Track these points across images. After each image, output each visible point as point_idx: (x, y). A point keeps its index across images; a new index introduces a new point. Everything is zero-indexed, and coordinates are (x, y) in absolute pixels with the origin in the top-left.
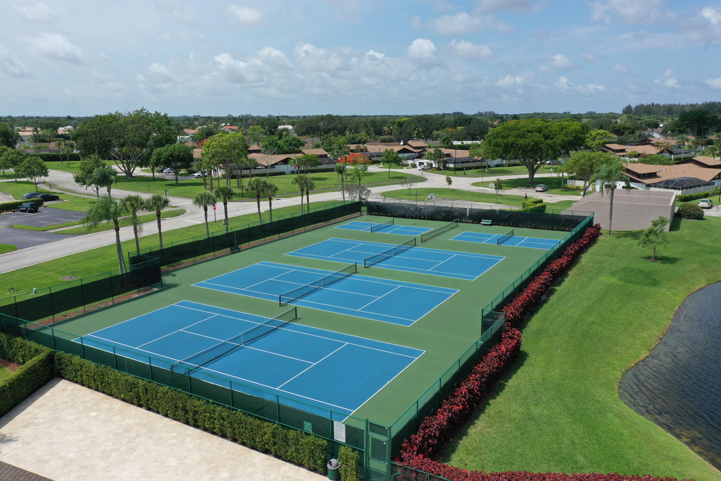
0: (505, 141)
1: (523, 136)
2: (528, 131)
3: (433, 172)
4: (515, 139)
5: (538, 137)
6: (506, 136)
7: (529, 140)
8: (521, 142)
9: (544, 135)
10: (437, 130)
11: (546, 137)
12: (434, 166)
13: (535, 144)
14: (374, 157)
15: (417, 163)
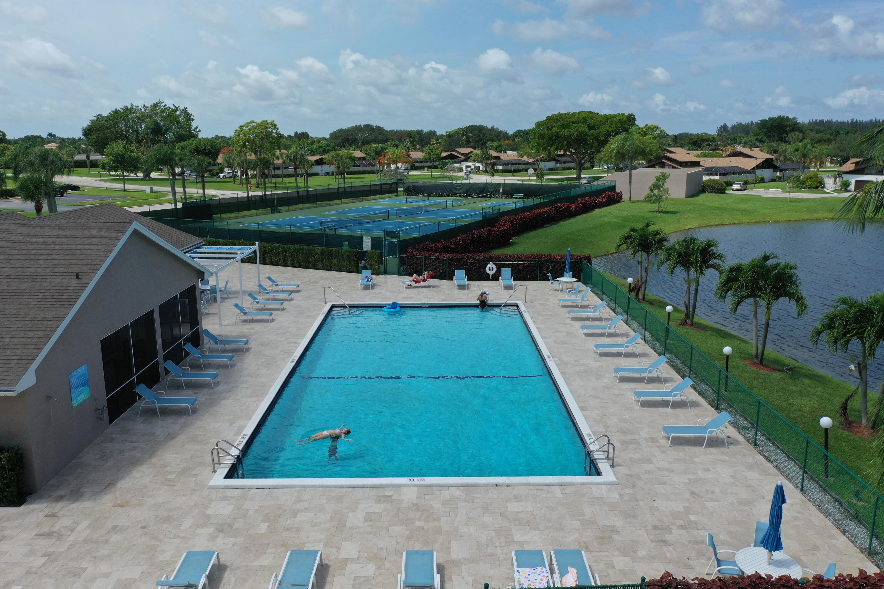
0: (550, 132)
1: (567, 126)
2: (573, 123)
3: (480, 174)
4: (559, 130)
5: (583, 127)
6: (550, 127)
7: (574, 131)
8: (565, 132)
9: (589, 126)
10: (492, 141)
11: (591, 128)
12: (481, 169)
13: (580, 134)
14: (417, 162)
15: (464, 167)
